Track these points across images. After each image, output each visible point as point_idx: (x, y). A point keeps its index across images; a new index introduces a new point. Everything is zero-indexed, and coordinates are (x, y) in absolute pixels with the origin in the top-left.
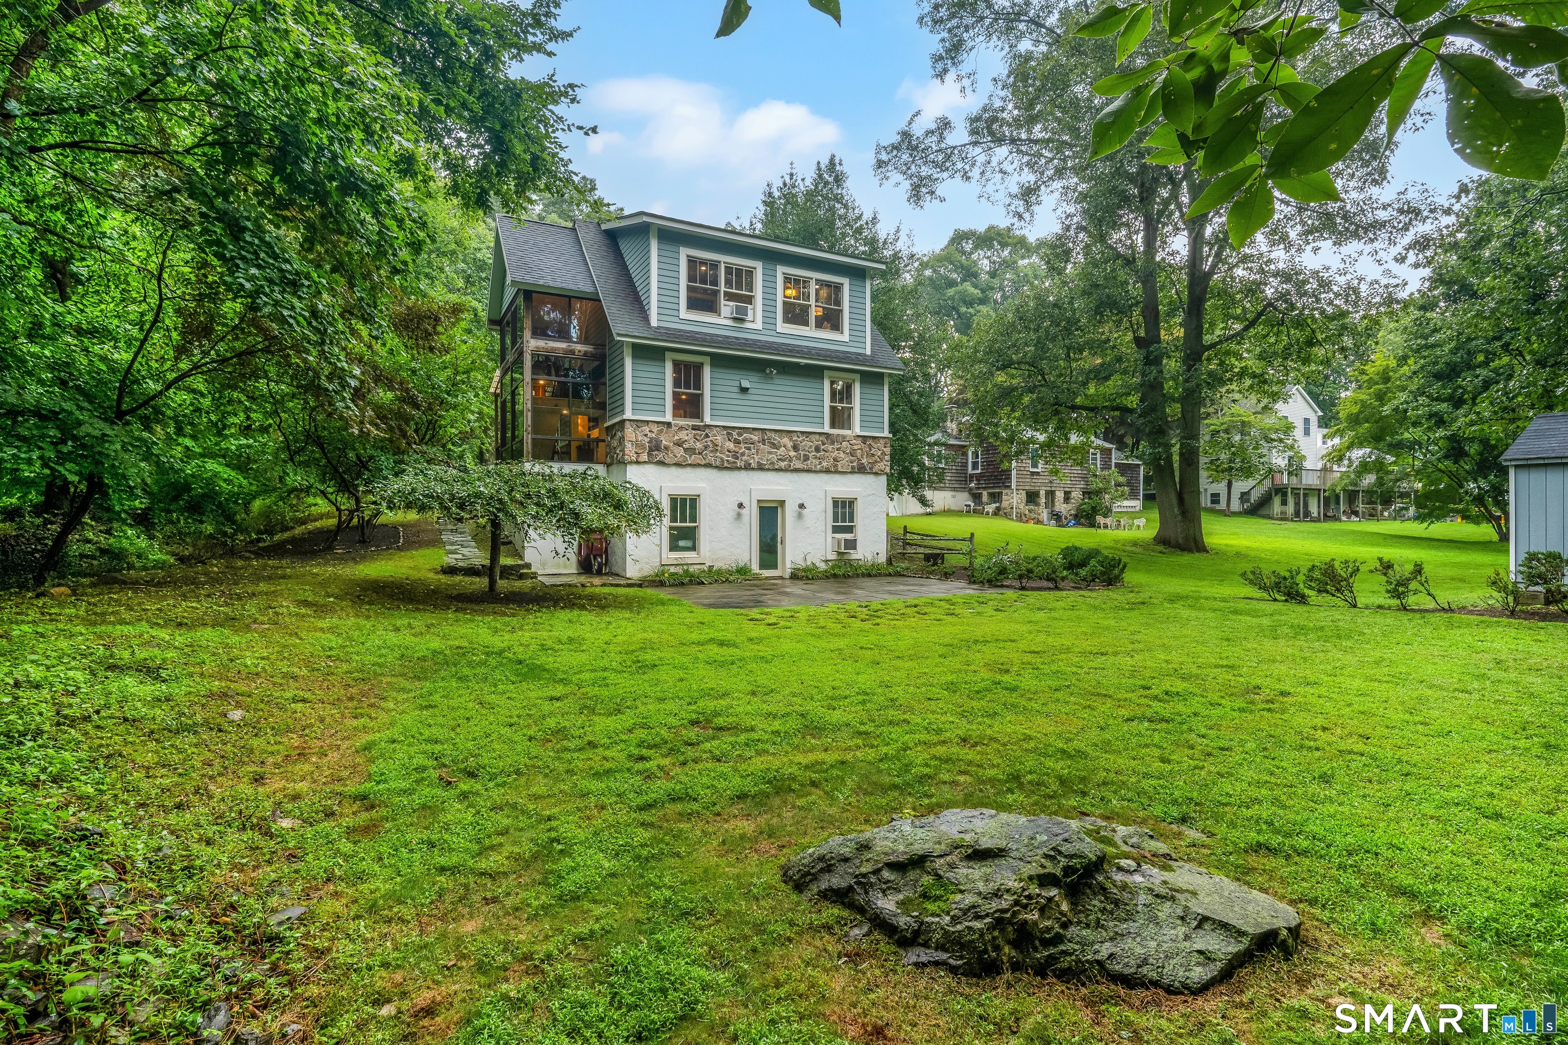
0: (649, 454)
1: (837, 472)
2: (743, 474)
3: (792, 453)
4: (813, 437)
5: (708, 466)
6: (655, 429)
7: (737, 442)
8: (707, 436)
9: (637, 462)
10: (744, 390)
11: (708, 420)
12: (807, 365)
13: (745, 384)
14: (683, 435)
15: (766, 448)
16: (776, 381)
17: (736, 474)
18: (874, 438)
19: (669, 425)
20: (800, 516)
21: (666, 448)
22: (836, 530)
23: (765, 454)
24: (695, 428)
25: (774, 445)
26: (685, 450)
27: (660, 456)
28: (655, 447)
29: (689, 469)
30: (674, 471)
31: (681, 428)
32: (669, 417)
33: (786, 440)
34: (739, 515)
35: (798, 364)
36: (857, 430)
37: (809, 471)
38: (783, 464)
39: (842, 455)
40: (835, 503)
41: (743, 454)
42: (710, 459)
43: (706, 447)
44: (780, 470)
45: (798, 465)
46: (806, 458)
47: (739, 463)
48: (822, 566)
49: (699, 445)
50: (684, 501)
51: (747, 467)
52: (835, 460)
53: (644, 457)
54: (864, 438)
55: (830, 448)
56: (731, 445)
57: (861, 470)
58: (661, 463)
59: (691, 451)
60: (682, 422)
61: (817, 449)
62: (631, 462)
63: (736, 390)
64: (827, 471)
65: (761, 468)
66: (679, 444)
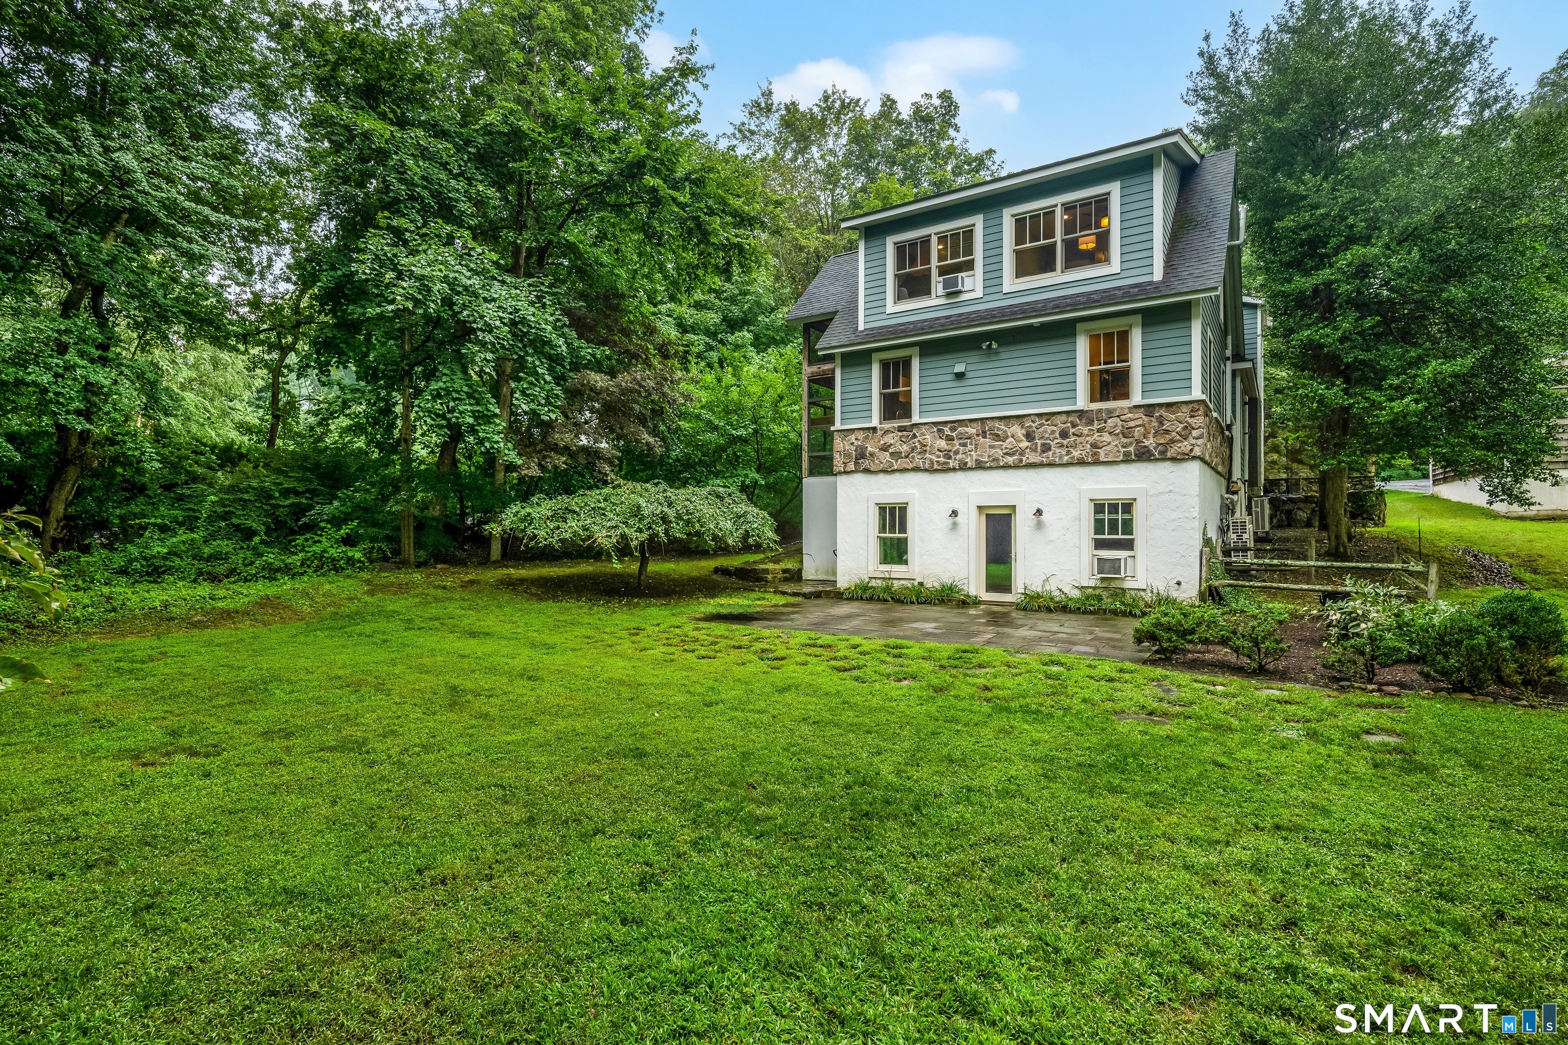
0: (856, 463)
1: (1097, 462)
2: (960, 475)
3: (1025, 444)
4: (1058, 420)
5: (916, 469)
6: (861, 435)
7: (950, 439)
8: (915, 436)
9: (846, 472)
10: (960, 376)
11: (916, 419)
12: (1043, 325)
13: (960, 368)
14: (889, 439)
15: (988, 441)
16: (1004, 355)
17: (951, 476)
18: (1169, 405)
19: (874, 429)
20: (1039, 526)
21: (872, 455)
22: (1100, 544)
23: (986, 449)
24: (901, 429)
25: (997, 437)
26: (892, 454)
27: (866, 463)
28: (861, 454)
29: (897, 476)
30: (882, 477)
31: (887, 432)
32: (875, 422)
33: (1017, 430)
34: (955, 525)
35: (1031, 326)
36: (1137, 398)
37: (1051, 465)
38: (1010, 460)
39: (1107, 437)
40: (1099, 508)
41: (957, 453)
42: (918, 461)
43: (913, 449)
44: (1006, 467)
45: (1034, 458)
46: (1046, 448)
47: (952, 464)
48: (1076, 594)
49: (905, 448)
50: (892, 510)
51: (963, 467)
52: (1094, 446)
53: (851, 466)
54: (1149, 409)
55: (1085, 430)
56: (942, 444)
57: (1143, 456)
58: (867, 471)
59: (896, 455)
60: (887, 425)
61: (1064, 434)
62: (840, 473)
63: (951, 377)
64: (1081, 463)
65: (980, 466)
66: (885, 448)
